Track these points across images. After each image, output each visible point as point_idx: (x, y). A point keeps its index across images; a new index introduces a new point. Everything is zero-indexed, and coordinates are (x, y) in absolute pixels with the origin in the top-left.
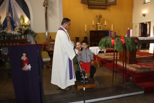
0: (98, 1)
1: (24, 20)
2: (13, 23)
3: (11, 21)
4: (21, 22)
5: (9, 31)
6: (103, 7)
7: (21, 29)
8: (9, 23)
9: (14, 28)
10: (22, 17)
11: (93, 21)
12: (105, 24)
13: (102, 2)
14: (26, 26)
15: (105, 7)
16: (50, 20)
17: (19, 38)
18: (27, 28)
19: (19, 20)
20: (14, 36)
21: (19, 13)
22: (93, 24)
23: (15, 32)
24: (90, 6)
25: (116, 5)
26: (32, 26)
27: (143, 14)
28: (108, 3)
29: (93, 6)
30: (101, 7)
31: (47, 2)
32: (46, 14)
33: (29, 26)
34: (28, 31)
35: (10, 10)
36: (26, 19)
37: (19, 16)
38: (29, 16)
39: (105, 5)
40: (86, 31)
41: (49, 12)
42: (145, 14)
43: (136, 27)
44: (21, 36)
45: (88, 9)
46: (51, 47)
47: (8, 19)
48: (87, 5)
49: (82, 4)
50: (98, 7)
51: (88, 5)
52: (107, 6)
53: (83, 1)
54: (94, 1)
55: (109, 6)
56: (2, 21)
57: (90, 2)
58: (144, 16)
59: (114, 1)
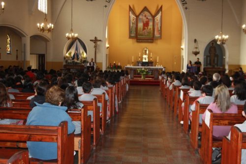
1: (83, 54)
2: (78, 56)
3: (77, 55)
5: (76, 61)
6: (150, 41)
7: (81, 60)
8: (76, 56)
9: (78, 59)
10: (83, 52)
11: (140, 53)
12: (151, 56)
13: (150, 36)
14: (84, 58)
19: (81, 55)
20: (79, 63)
21: (81, 50)
23: (79, 61)
25: (161, 39)
29: (141, 40)
32: (95, 52)
33: (86, 58)
34: (85, 61)
35: (77, 49)
36: (85, 54)
37: (81, 52)
38: (86, 52)
40: (133, 61)
41: (97, 51)
44: (81, 63)
48: (135, 40)
49: (131, 40)
50: (145, 41)
51: (137, 39)
52: (154, 40)
53: (130, 37)
54: (142, 35)
55: (156, 39)
56: (72, 55)
57: (138, 37)
58: (183, 50)
59: (159, 36)
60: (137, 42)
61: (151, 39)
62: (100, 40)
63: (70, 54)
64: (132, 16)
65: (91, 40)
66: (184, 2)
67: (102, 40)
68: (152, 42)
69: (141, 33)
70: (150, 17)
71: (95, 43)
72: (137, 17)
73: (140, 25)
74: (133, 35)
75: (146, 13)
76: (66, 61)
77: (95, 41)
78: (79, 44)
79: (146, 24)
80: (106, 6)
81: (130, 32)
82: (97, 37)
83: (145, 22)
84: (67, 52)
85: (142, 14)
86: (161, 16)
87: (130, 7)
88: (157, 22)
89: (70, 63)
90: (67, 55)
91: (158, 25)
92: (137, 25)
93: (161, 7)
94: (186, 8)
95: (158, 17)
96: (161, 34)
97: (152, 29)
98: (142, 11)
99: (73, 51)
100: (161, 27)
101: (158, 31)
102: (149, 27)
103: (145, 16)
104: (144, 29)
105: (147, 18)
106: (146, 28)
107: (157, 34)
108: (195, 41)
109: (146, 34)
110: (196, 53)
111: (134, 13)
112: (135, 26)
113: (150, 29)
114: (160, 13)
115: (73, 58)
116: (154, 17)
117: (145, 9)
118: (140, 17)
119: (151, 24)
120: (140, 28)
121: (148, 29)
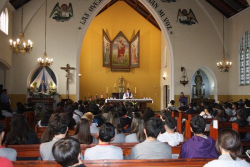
0: (121, 64)
1: (52, 85)
3: (44, 86)
4: (51, 86)
5: (43, 93)
6: (126, 69)
7: (50, 92)
8: (43, 87)
9: (45, 90)
11: (115, 84)
12: (128, 87)
13: (126, 64)
14: (53, 90)
16: (70, 86)
17: (49, 97)
18: (54, 91)
19: (49, 85)
20: (47, 96)
21: (49, 80)
22: (115, 86)
23: (47, 94)
24: (113, 69)
25: (139, 67)
26: (57, 90)
28: (131, 66)
29: (116, 69)
30: (124, 69)
32: (68, 82)
33: (56, 89)
34: (54, 94)
35: (44, 78)
36: (54, 85)
37: (49, 82)
38: (56, 83)
41: (70, 81)
43: (162, 89)
44: (50, 96)
47: (43, 84)
48: (110, 68)
49: (105, 68)
50: (121, 69)
53: (104, 65)
54: (117, 63)
55: (132, 68)
56: (38, 86)
57: (113, 65)
58: (165, 79)
59: (137, 64)
60: (112, 71)
61: (128, 68)
62: (73, 68)
63: (35, 84)
64: (106, 42)
65: (62, 68)
66: (169, 26)
67: (75, 67)
68: (128, 71)
69: (116, 60)
70: (126, 43)
71: (67, 71)
72: (112, 42)
73: (115, 52)
74: (107, 63)
75: (121, 38)
76: (31, 94)
77: (68, 68)
78: (46, 72)
79: (122, 51)
80: (80, 28)
81: (104, 59)
82: (69, 64)
83: (120, 49)
84: (31, 83)
85: (117, 39)
86: (139, 42)
87: (104, 31)
88: (134, 48)
89: (36, 95)
90: (32, 85)
91: (135, 52)
92: (111, 52)
93: (139, 32)
94: (171, 33)
95: (136, 43)
96: (138, 62)
97: (128, 55)
98: (117, 36)
99: (39, 81)
100: (139, 54)
101: (136, 58)
102: (125, 54)
103: (121, 42)
104: (119, 56)
105: (123, 44)
106: (122, 55)
107: (134, 62)
108: (182, 69)
109: (122, 61)
110: (184, 83)
111: (108, 38)
112: (109, 53)
113: (126, 56)
114: (138, 38)
115: (40, 90)
116: (130, 43)
117: (121, 34)
118: (115, 42)
119: (127, 50)
120: (115, 55)
121: (123, 55)
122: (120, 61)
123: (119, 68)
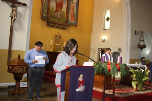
0: (58, 19)
6: (62, 26)
11: (51, 41)
12: (64, 46)
13: (63, 21)
15: (65, 27)
24: (49, 24)
25: (77, 26)
27: (103, 40)
28: (68, 23)
29: (53, 24)
30: (61, 26)
31: (16, 13)
39: (65, 24)
42: (104, 40)
43: (94, 51)
45: (46, 26)
46: (21, 69)
48: (46, 22)
50: (58, 26)
52: (67, 27)
53: (42, 18)
54: (54, 18)
55: (69, 26)
57: (50, 18)
58: (104, 41)
59: (75, 22)
68: (65, 29)
69: (53, 14)
73: (53, 4)
74: (44, 15)
79: (59, 6)
83: (58, 3)
88: (73, 5)
91: (73, 9)
92: (49, 3)
97: (66, 11)
101: (74, 16)
102: (63, 10)
104: (57, 10)
106: (59, 9)
108: (136, 32)
109: (59, 17)
112: (47, 3)
113: (64, 12)
119: (65, 6)
120: (53, 9)
121: (61, 11)
122: (57, 16)
123: (56, 24)
